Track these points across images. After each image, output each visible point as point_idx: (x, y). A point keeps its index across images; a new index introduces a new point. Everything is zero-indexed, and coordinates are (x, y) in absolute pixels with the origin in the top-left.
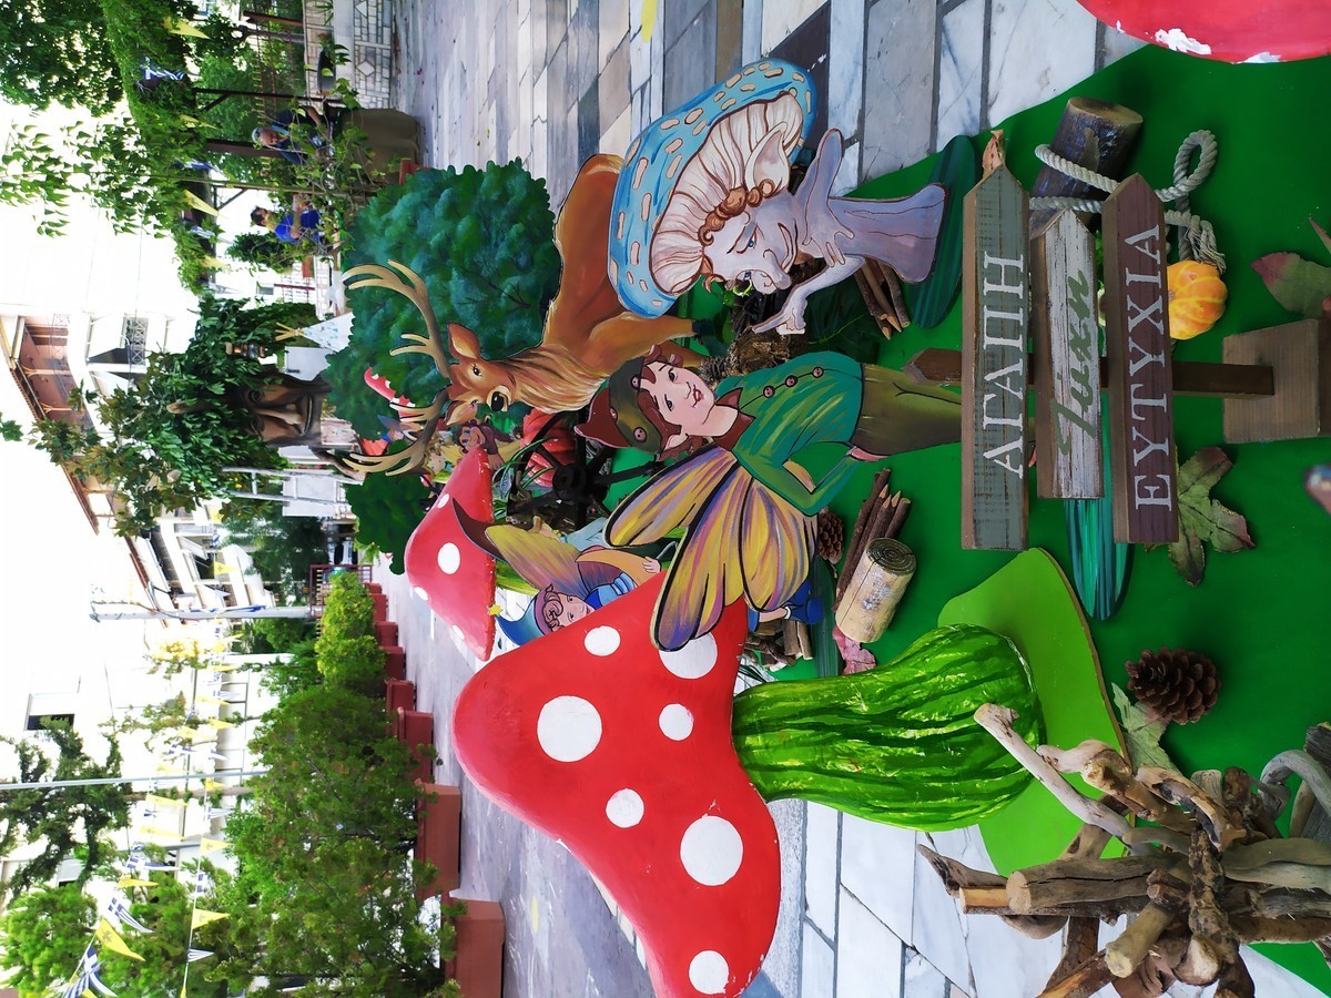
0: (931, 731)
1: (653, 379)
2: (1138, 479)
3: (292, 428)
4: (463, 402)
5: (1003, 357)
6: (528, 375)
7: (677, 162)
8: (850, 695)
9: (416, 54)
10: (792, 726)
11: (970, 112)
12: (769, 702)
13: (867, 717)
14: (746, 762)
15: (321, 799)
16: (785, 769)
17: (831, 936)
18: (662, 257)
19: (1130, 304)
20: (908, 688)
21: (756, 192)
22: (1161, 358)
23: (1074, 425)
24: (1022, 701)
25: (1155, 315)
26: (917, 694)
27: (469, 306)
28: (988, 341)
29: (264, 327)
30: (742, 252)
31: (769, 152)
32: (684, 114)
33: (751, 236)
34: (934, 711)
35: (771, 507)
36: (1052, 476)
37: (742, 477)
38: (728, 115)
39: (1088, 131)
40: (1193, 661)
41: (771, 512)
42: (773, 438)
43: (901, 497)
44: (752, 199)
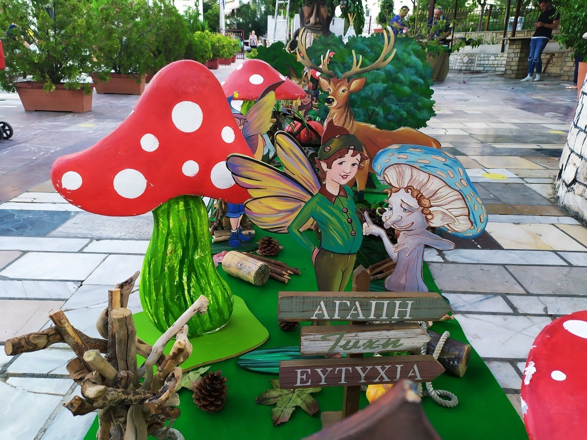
0: (186, 287)
1: (353, 156)
2: (309, 370)
3: (308, 20)
4: (330, 84)
5: (367, 310)
6: (342, 115)
7: (443, 176)
8: (203, 251)
9: (472, 81)
10: (188, 223)
11: (459, 307)
12: (200, 213)
13: (193, 258)
14: (171, 202)
15: (138, 29)
16: (169, 220)
17: (85, 250)
18: (400, 169)
19: (387, 367)
20: (205, 278)
21: (428, 212)
22: (363, 381)
23: (334, 342)
24: (200, 329)
25: (382, 378)
26: (203, 282)
27: (370, 92)
28: (374, 303)
29: (354, 8)
30: (401, 206)
31: (446, 218)
32: (465, 178)
33: (408, 210)
34: (195, 289)
35: (292, 211)
36: (311, 332)
37: (307, 198)
38: (464, 198)
39: (457, 353)
40: (222, 400)
41: (290, 211)
42: (324, 212)
43: (289, 279)
44: (425, 210)
